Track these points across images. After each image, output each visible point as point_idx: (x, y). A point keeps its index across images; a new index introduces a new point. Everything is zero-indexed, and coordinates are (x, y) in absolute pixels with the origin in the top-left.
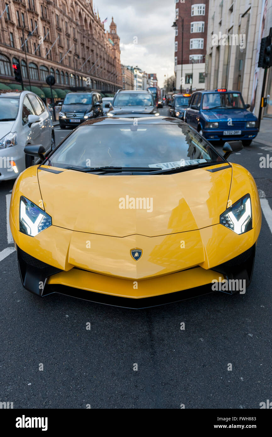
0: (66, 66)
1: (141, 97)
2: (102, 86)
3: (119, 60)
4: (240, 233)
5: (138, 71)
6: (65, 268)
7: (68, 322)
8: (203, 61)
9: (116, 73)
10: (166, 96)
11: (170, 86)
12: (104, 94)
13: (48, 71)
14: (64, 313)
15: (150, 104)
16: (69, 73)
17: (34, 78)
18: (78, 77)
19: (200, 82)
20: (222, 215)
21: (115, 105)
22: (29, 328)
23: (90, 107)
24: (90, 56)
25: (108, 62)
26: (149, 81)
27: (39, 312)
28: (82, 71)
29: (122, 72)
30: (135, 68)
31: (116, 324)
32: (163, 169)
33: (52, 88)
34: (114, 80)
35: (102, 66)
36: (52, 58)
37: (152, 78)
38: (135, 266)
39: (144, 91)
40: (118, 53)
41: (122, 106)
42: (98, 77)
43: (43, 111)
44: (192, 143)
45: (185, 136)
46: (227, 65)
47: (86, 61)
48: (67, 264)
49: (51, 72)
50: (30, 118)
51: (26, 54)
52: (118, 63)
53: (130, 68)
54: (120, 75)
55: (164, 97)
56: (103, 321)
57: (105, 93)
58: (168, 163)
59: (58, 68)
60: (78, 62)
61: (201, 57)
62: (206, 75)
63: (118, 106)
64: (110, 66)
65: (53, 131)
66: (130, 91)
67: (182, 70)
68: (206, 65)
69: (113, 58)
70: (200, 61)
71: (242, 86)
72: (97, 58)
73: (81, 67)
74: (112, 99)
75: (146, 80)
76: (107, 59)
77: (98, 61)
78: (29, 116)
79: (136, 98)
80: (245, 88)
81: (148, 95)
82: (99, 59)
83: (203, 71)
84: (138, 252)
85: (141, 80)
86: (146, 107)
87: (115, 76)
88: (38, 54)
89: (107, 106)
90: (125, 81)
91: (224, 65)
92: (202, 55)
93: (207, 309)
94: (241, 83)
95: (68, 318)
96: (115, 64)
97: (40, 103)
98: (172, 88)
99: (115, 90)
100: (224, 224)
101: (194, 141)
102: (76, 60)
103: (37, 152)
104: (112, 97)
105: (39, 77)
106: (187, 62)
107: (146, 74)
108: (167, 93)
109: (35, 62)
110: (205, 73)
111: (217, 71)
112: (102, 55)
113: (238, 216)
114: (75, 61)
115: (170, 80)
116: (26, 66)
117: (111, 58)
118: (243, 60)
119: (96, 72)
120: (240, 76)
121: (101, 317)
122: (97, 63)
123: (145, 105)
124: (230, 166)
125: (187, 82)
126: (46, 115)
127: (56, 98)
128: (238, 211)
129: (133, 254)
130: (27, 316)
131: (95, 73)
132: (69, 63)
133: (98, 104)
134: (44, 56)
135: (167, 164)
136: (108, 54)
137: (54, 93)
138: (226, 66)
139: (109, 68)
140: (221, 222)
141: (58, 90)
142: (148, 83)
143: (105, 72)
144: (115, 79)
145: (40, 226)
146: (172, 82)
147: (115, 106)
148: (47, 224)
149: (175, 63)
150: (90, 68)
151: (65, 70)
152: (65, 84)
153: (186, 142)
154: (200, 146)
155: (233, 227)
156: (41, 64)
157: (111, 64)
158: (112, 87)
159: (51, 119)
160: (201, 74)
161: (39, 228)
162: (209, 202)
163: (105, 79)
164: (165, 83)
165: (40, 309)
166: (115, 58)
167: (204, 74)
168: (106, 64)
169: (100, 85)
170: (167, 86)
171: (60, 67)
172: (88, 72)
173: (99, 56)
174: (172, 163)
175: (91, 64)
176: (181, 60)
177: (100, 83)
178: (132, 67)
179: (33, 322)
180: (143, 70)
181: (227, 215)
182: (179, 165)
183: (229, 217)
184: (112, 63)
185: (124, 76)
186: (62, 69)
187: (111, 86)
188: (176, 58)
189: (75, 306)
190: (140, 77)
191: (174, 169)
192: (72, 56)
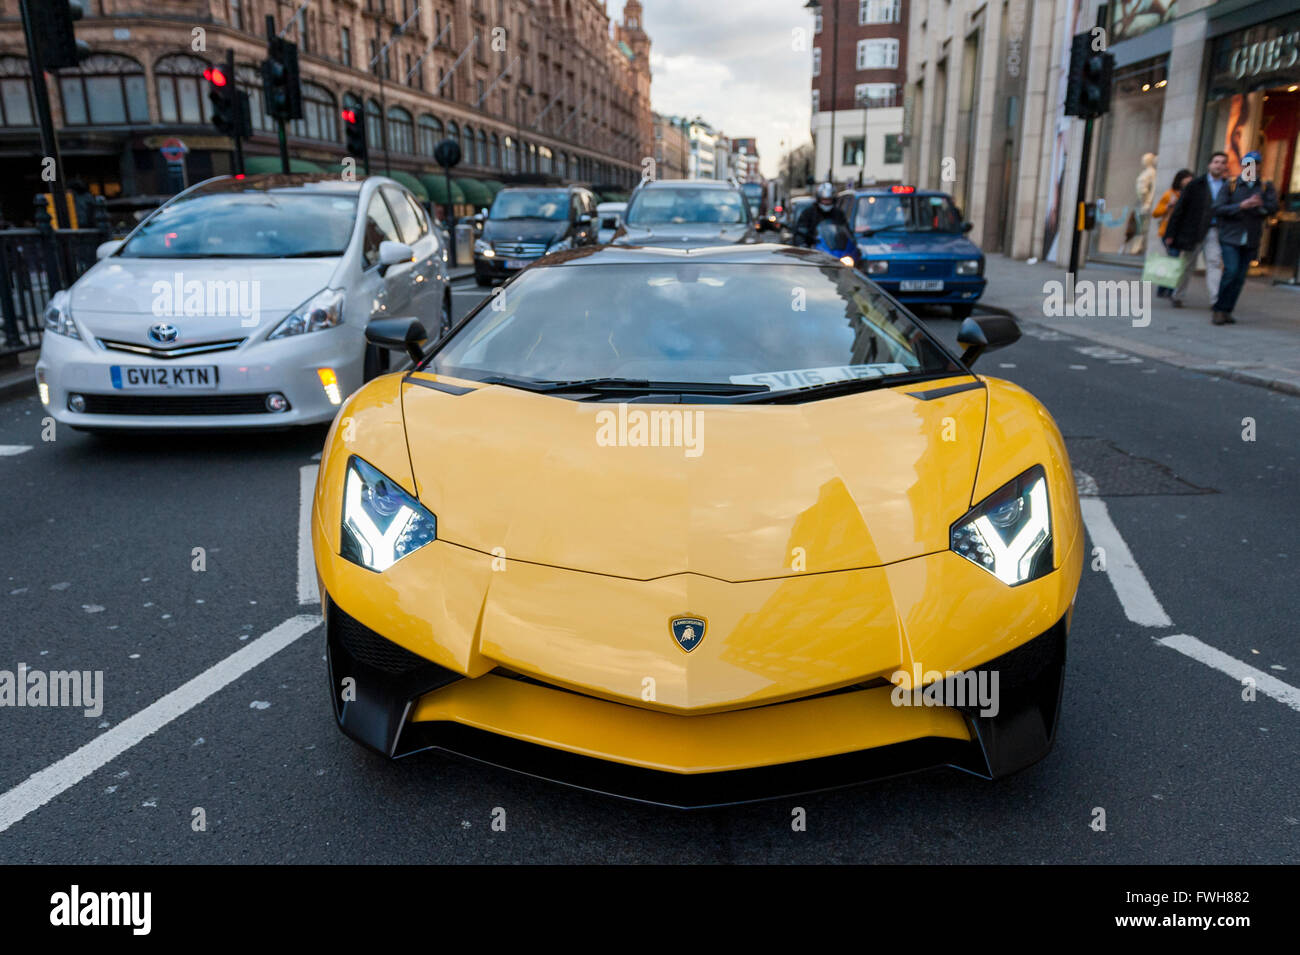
0: (492, 117)
1: (710, 199)
2: (595, 173)
3: (646, 100)
4: (1015, 580)
5: (702, 131)
6: (470, 670)
7: (469, 844)
8: (898, 100)
9: (638, 135)
10: (783, 202)
11: (796, 174)
12: (600, 194)
13: (441, 129)
14: (459, 814)
15: (736, 218)
16: (501, 136)
17: (399, 148)
18: (528, 146)
19: (889, 161)
20: (958, 526)
21: (633, 222)
22: (347, 854)
23: (563, 226)
24: (565, 90)
25: (615, 105)
26: (734, 158)
27: (380, 810)
28: (540, 129)
29: (656, 133)
30: (693, 123)
31: (618, 856)
32: (772, 390)
33: (449, 177)
34: (631, 154)
35: (596, 116)
36: (456, 94)
37: (743, 150)
38: (683, 670)
39: (719, 182)
40: (646, 82)
41: (654, 223)
42: (586, 145)
43: (423, 234)
44: (865, 325)
45: (845, 303)
46: (970, 113)
47: (552, 103)
48: (477, 657)
49: (449, 132)
50: (385, 250)
51: (382, 84)
52: (645, 109)
53: (677, 122)
54: (650, 142)
55: (779, 203)
56: (578, 845)
57: (602, 193)
58: (790, 373)
59: (469, 121)
60: (529, 104)
61: (891, 91)
62: (907, 141)
63: (638, 223)
64: (620, 117)
65: (447, 291)
66: (679, 183)
67: (833, 127)
68: (906, 112)
69: (630, 93)
70: (887, 102)
71: (1017, 173)
72: (584, 94)
73: (536, 120)
74: (622, 207)
75: (724, 156)
76: (613, 97)
77: (585, 103)
78: (384, 246)
79: (695, 201)
80: (1025, 177)
81: (732, 193)
82: (588, 96)
83: (897, 129)
84: (692, 626)
85: (709, 156)
86: (724, 228)
87: (634, 144)
88: (417, 84)
89: (609, 224)
90: (661, 158)
91: (960, 112)
92: (892, 86)
93: (910, 825)
94: (1014, 164)
95: (469, 830)
96: (634, 111)
97: (415, 213)
98: (803, 177)
99: (631, 182)
100: (964, 553)
101: (871, 318)
102: (524, 100)
103: (402, 338)
104: (621, 201)
105: (414, 143)
106: (850, 104)
107: (726, 139)
108: (787, 192)
109: (406, 106)
110: (903, 134)
111: (939, 130)
112: (598, 85)
113: (1009, 532)
114: (520, 102)
115: (797, 156)
116: (381, 117)
117: (625, 94)
118: (1018, 97)
119: (580, 134)
120: (1009, 143)
121: (570, 832)
122: (583, 107)
123: (721, 220)
124: (982, 385)
125: (849, 160)
126: (429, 245)
127: (459, 204)
128: (1007, 517)
129: (679, 630)
130: (343, 817)
131: (575, 137)
132: (501, 108)
133: (585, 218)
134: (433, 89)
135: (786, 376)
136: (615, 83)
137: (456, 189)
138: (965, 117)
139: (616, 123)
140: (954, 546)
141: (465, 181)
142: (731, 164)
143: (604, 135)
144: (635, 153)
145: (400, 543)
146: (804, 163)
147: (633, 225)
148: (421, 536)
149: (814, 108)
150: (563, 120)
151: (489, 127)
152: (486, 163)
153: (848, 321)
154: (892, 334)
155: (994, 563)
156: (421, 111)
157: (624, 111)
158: (625, 176)
159: (445, 259)
160: (890, 140)
161: (399, 549)
162: (913, 494)
163: (604, 153)
164: (781, 164)
165: (384, 798)
166: (636, 94)
167: (900, 139)
168: (608, 112)
169: (588, 169)
170: (787, 173)
171: (475, 118)
172: (557, 132)
173: (589, 87)
174: (800, 372)
175: (566, 111)
176: (830, 98)
177: (588, 164)
178: (684, 120)
179: (362, 836)
180: (716, 127)
181: (971, 527)
182: (822, 380)
183: (977, 533)
184: (628, 107)
185: (660, 145)
186: (482, 125)
187: (622, 172)
188: (817, 92)
189: (491, 796)
190: (706, 148)
191: (807, 388)
192: (511, 88)
